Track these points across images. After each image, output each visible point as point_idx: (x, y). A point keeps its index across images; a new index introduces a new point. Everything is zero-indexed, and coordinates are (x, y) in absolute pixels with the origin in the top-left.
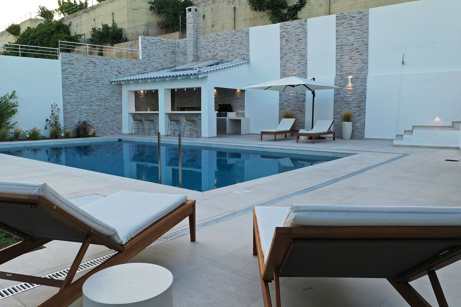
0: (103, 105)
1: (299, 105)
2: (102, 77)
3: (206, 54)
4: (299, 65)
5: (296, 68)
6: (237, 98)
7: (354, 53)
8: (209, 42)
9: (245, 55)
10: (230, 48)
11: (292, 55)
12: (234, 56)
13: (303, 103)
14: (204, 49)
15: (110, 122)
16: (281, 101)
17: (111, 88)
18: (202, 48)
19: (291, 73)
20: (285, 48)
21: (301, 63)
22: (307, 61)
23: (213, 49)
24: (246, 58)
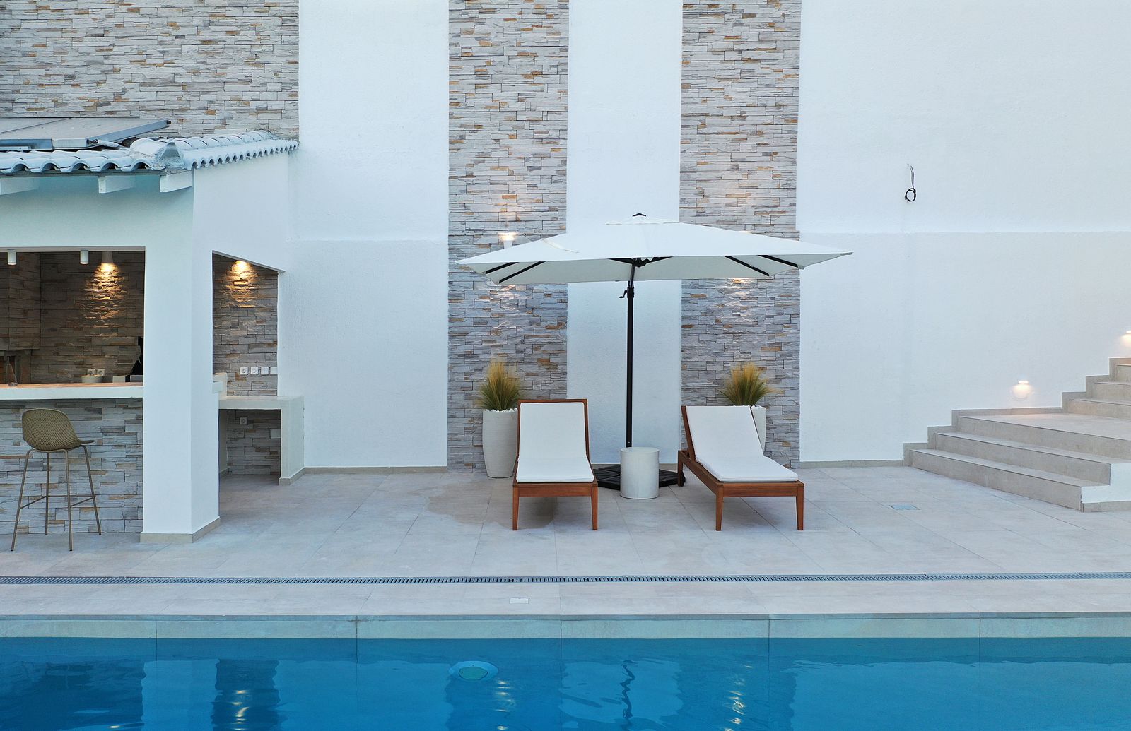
1: (542, 340)
4: (532, 177)
7: (748, 147)
8: (73, 35)
9: (275, 112)
10: (197, 72)
11: (502, 133)
12: (213, 113)
14: (42, 66)
16: (457, 324)
18: (30, 61)
19: (498, 209)
20: (471, 101)
21: (539, 168)
22: (564, 162)
23: (94, 71)
24: (283, 126)
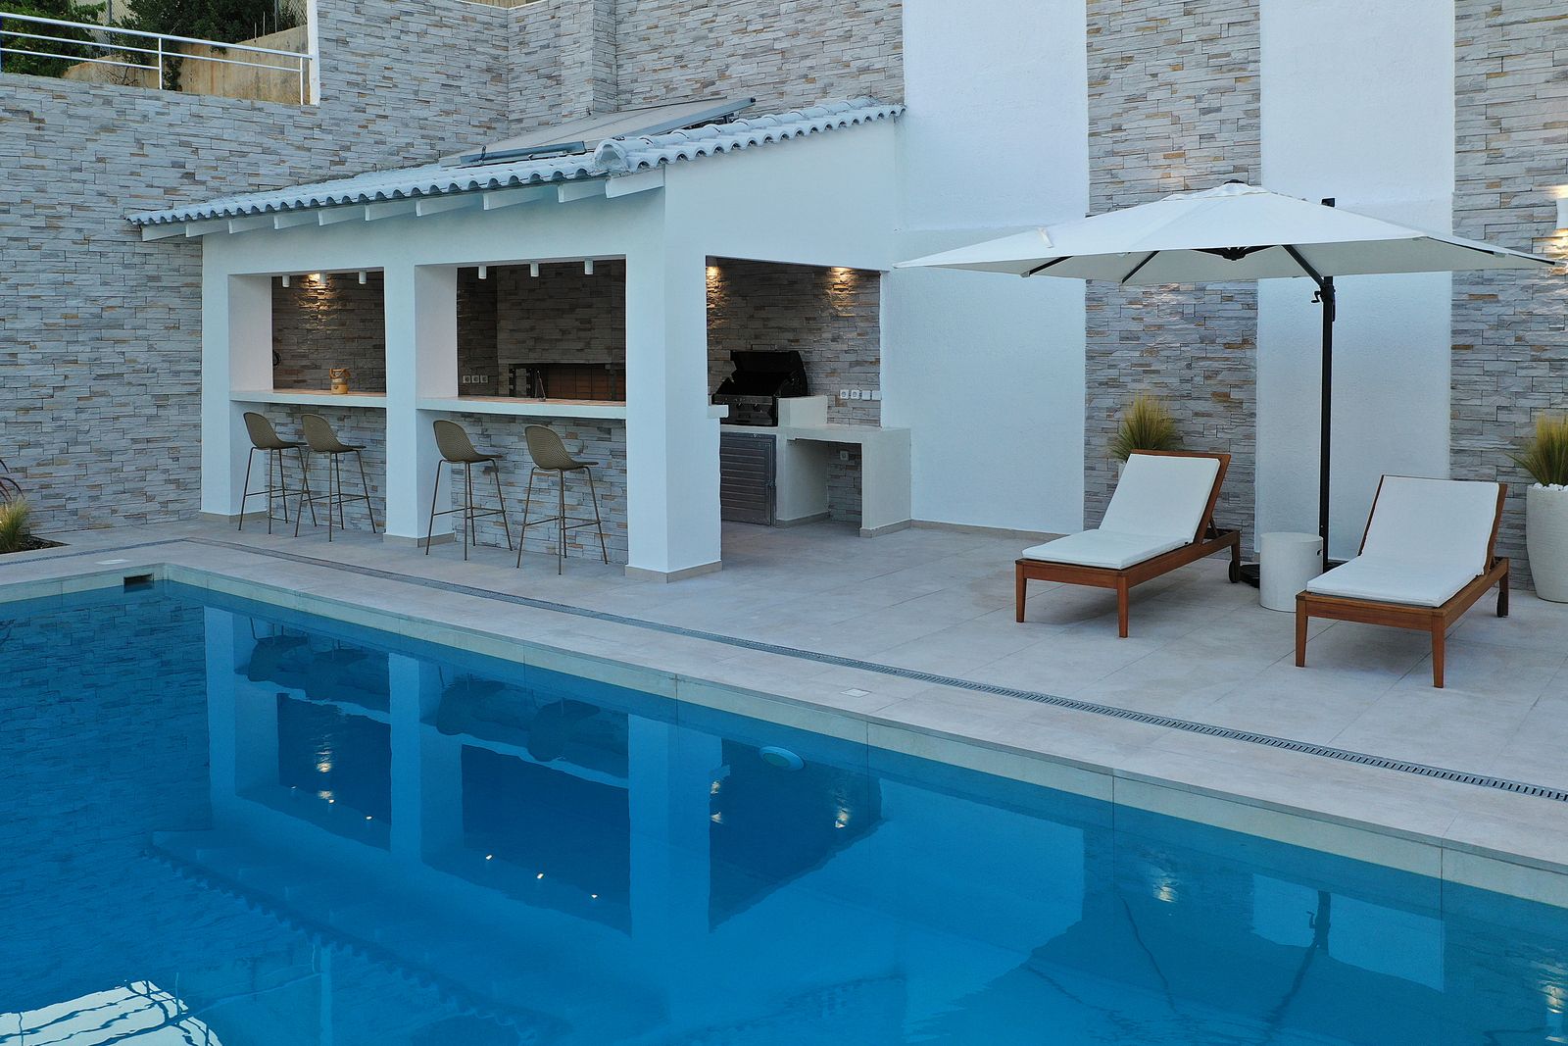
0: (82, 357)
1: (1216, 365)
2: (78, 200)
3: (663, 75)
4: (1208, 124)
5: (1190, 142)
6: (836, 317)
9: (878, 71)
10: (796, 34)
11: (1160, 64)
12: (813, 80)
13: (1238, 354)
14: (655, 49)
15: (124, 451)
16: (1097, 339)
17: (137, 260)
19: (1158, 173)
20: (1115, 24)
21: (1218, 110)
22: (1257, 97)
23: (700, 47)
24: (885, 87)
